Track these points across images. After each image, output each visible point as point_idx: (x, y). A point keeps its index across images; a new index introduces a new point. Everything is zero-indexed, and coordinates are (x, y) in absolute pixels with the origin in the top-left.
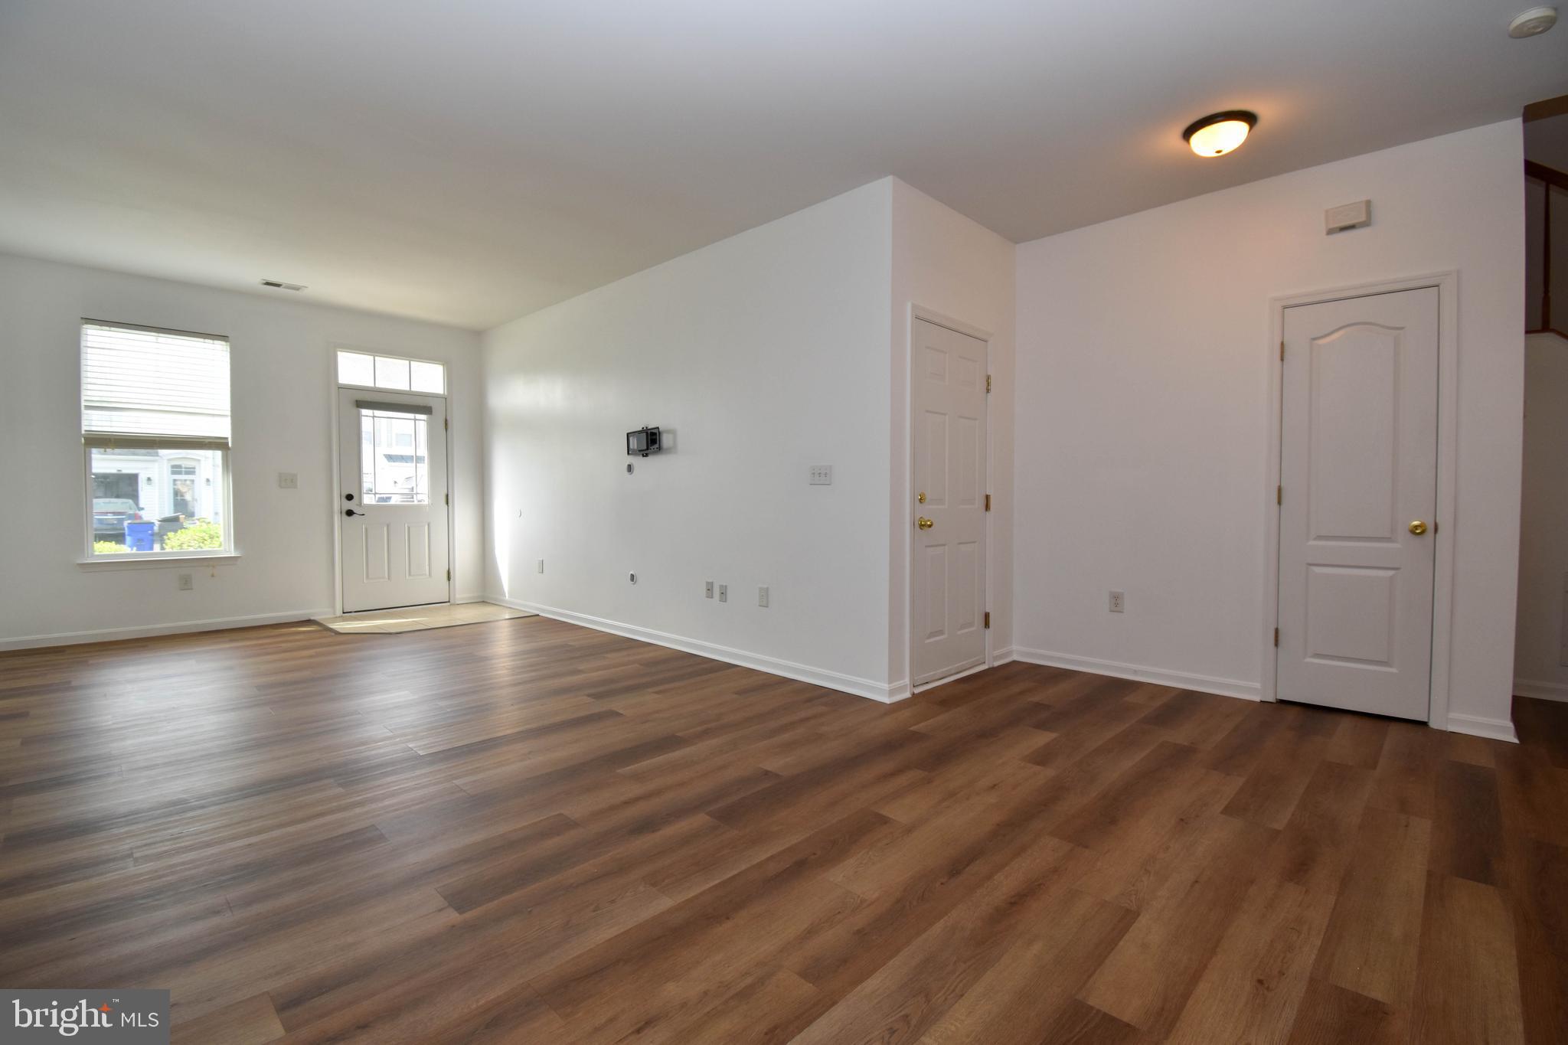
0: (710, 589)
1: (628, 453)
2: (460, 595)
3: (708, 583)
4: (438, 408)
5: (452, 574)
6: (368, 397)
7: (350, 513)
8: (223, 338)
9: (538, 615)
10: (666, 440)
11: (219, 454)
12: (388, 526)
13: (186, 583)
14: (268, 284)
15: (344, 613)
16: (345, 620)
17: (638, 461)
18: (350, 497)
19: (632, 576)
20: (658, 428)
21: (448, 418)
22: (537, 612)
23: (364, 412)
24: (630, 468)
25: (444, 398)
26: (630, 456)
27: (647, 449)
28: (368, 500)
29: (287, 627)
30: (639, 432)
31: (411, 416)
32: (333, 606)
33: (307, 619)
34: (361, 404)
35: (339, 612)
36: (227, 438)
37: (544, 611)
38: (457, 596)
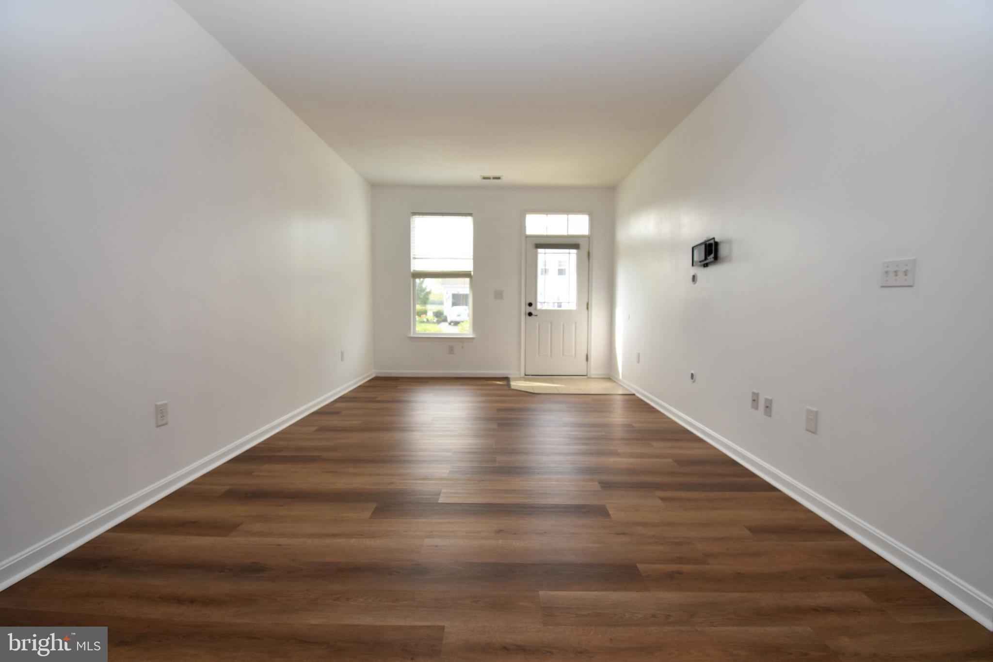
0: (755, 400)
1: (693, 265)
2: (593, 373)
3: (754, 394)
4: (584, 245)
5: (589, 357)
6: (542, 241)
7: (530, 314)
8: (470, 214)
9: (634, 395)
10: (723, 251)
11: (467, 280)
12: (551, 323)
13: (451, 350)
14: (484, 178)
15: (525, 375)
16: (526, 380)
17: (701, 272)
18: (530, 305)
19: (692, 375)
20: (714, 238)
21: (591, 251)
22: (634, 392)
23: (540, 250)
24: (694, 278)
25: (588, 238)
26: (694, 268)
27: (706, 259)
28: (539, 307)
29: (491, 380)
30: (701, 244)
31: (567, 251)
32: (520, 370)
33: (505, 376)
34: (539, 246)
35: (523, 375)
36: (470, 271)
37: (638, 392)
38: (592, 372)
